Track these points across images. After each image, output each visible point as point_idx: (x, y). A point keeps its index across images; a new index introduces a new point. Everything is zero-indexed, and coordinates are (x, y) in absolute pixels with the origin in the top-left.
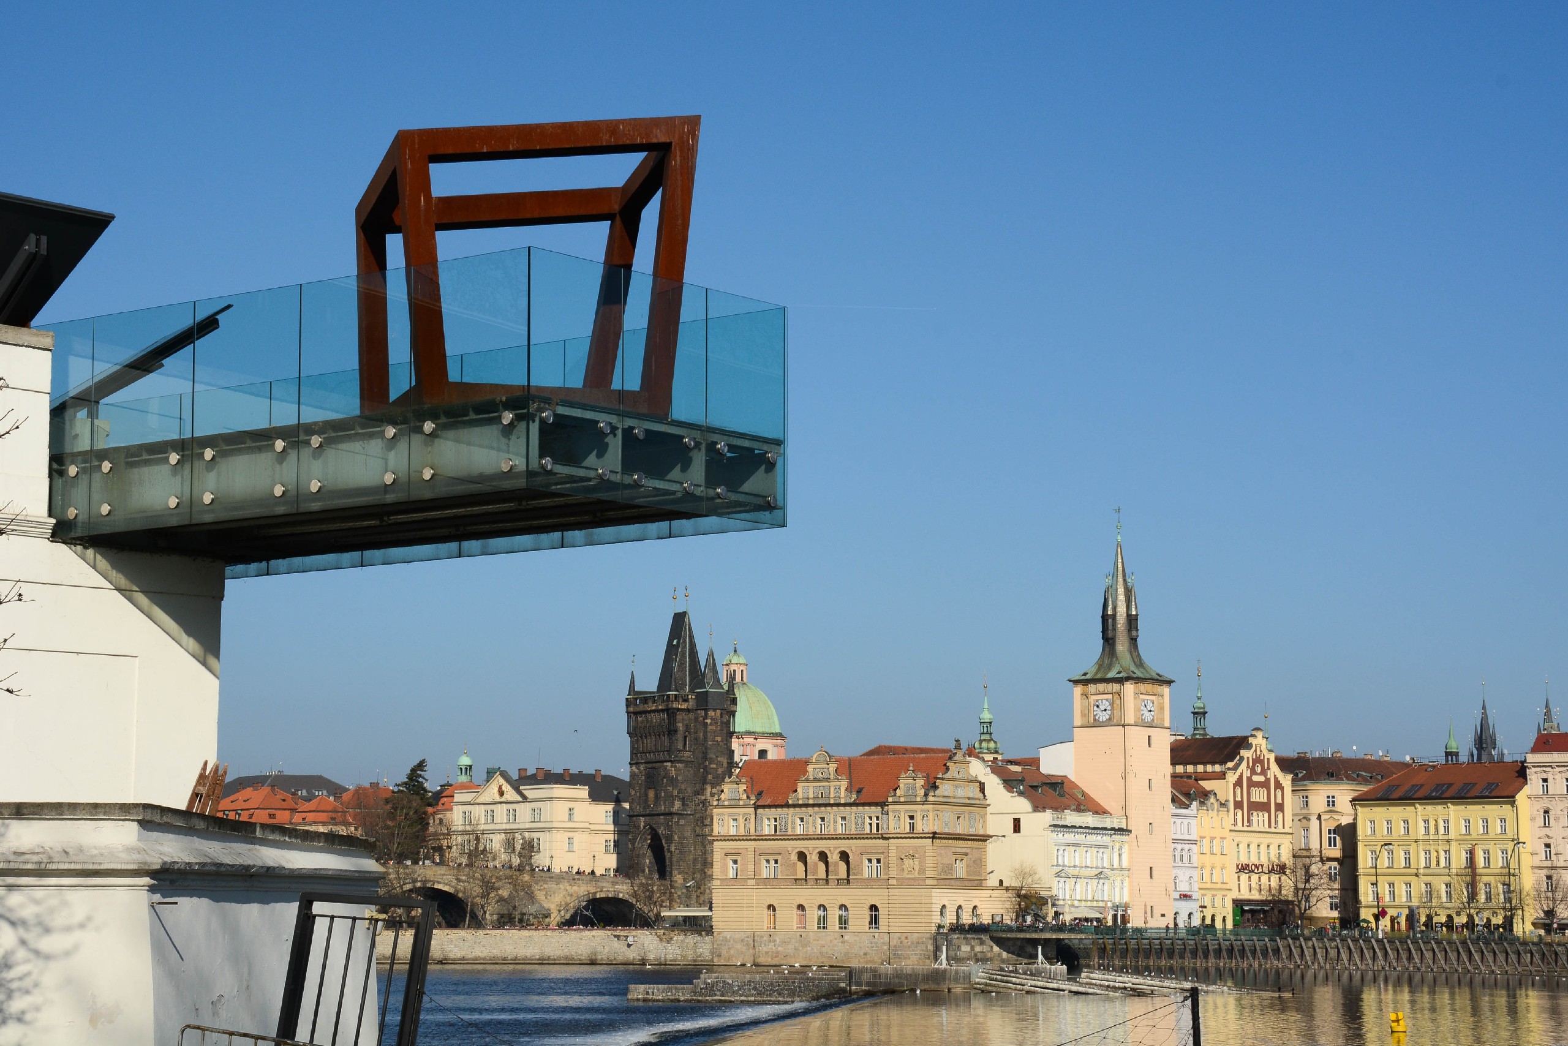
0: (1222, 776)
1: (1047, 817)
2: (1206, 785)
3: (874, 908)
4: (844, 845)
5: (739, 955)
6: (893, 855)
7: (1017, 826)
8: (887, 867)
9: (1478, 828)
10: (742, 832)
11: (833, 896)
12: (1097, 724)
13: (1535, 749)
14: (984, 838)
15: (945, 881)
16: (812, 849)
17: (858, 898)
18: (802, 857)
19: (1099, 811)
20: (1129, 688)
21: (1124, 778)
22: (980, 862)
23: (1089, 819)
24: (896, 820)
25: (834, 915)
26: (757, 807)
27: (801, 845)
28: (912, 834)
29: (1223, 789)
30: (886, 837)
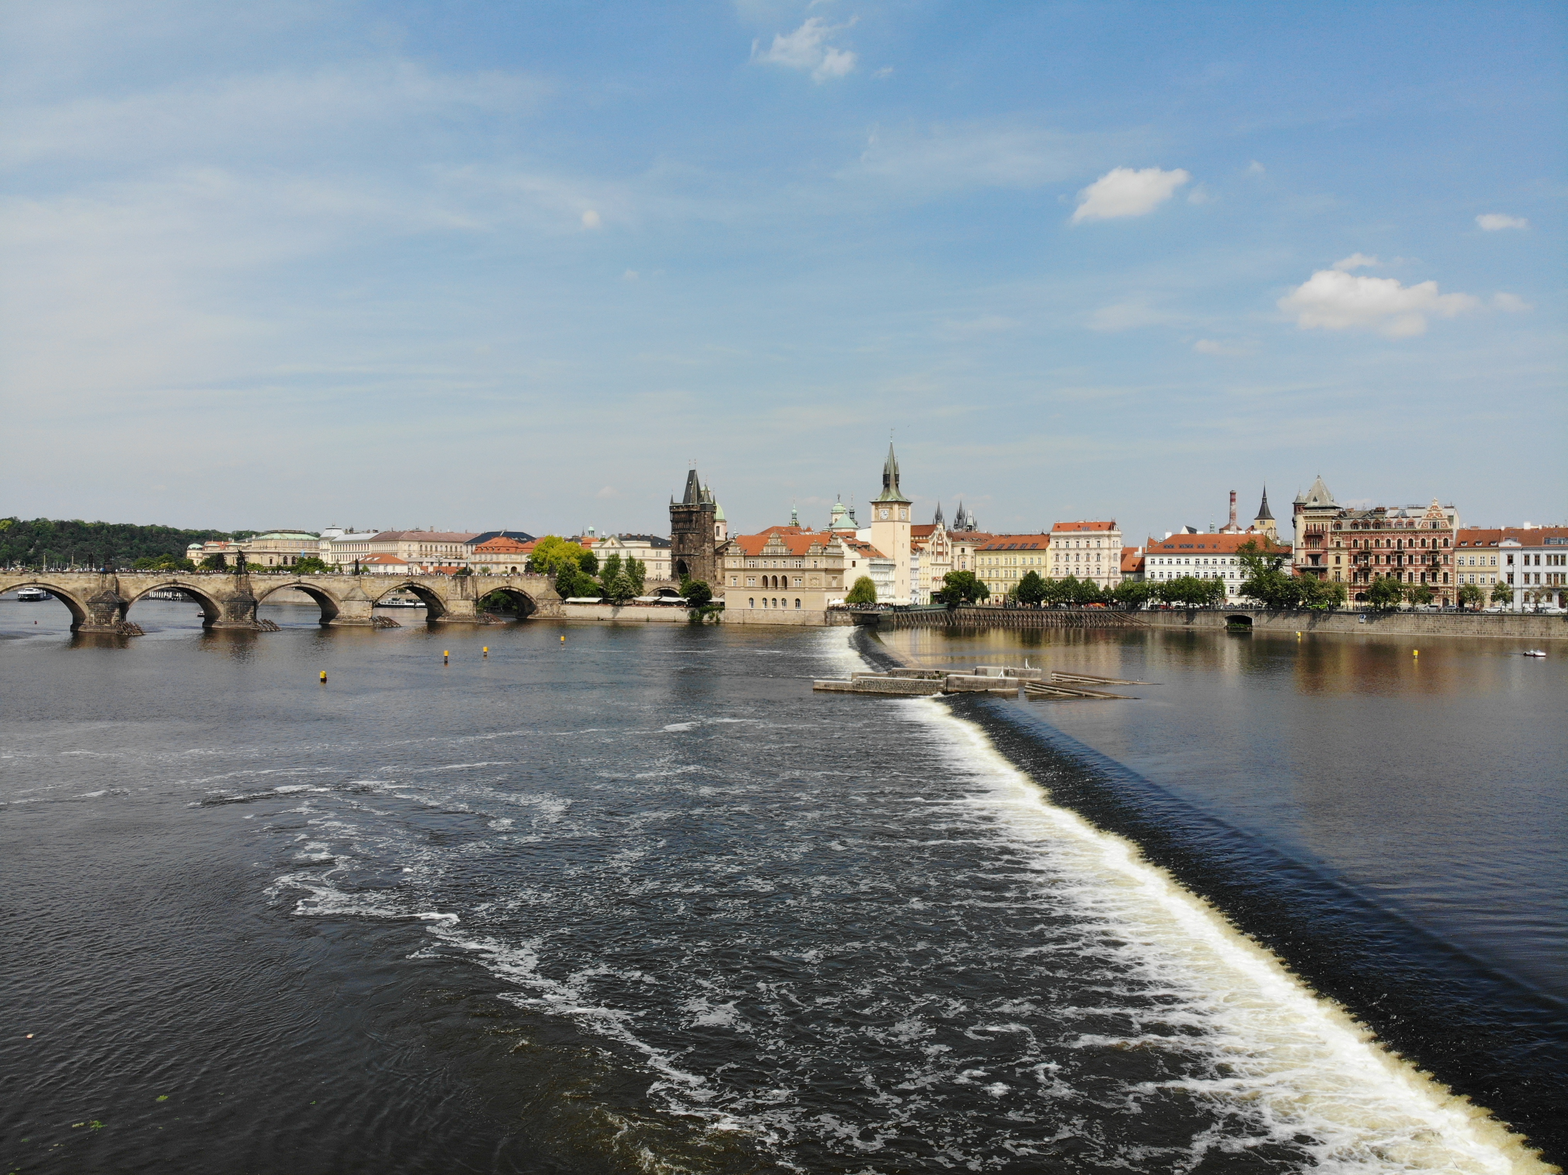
0: (926, 541)
1: (867, 561)
2: (921, 545)
3: (798, 600)
4: (784, 574)
5: (737, 619)
6: (807, 577)
7: (854, 564)
8: (804, 583)
10: (738, 567)
11: (779, 595)
12: (882, 521)
13: (1053, 531)
14: (842, 570)
15: (829, 589)
16: (770, 576)
17: (790, 596)
18: (765, 578)
19: (886, 559)
20: (895, 506)
21: (894, 543)
22: (841, 581)
23: (882, 561)
24: (808, 564)
25: (779, 602)
26: (745, 557)
27: (765, 574)
28: (815, 570)
29: (928, 547)
30: (804, 570)
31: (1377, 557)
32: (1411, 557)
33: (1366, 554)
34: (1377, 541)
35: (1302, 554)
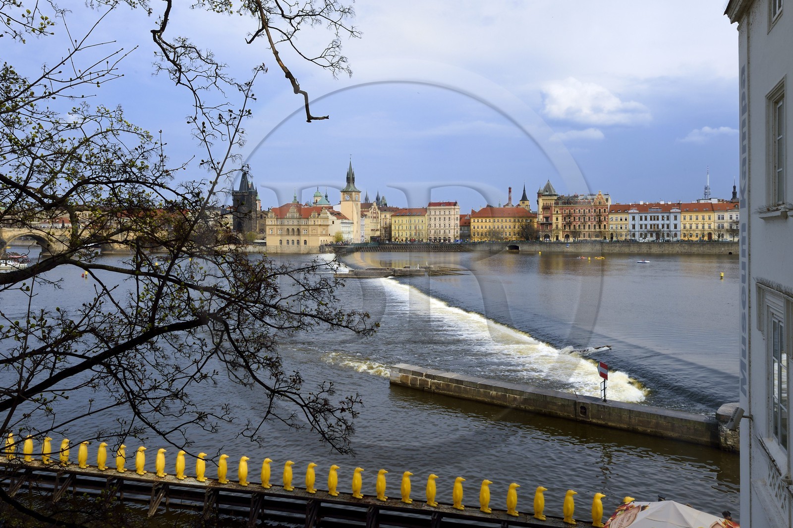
0: (368, 211)
1: (340, 221)
2: (365, 213)
3: (305, 241)
4: (298, 227)
5: (273, 250)
6: (310, 229)
7: (333, 223)
8: (308, 232)
9: (417, 222)
10: (273, 224)
11: (295, 238)
12: (347, 201)
13: (428, 207)
14: (328, 225)
15: (322, 235)
16: (290, 228)
17: (301, 239)
18: (288, 229)
19: (349, 220)
20: (354, 193)
21: (352, 212)
22: (327, 231)
23: (347, 221)
24: (311, 222)
25: (295, 242)
26: (277, 219)
27: (288, 227)
28: (314, 225)
29: (369, 214)
30: (308, 226)
31: (574, 218)
32: (589, 218)
33: (569, 216)
34: (575, 210)
35: (541, 217)
